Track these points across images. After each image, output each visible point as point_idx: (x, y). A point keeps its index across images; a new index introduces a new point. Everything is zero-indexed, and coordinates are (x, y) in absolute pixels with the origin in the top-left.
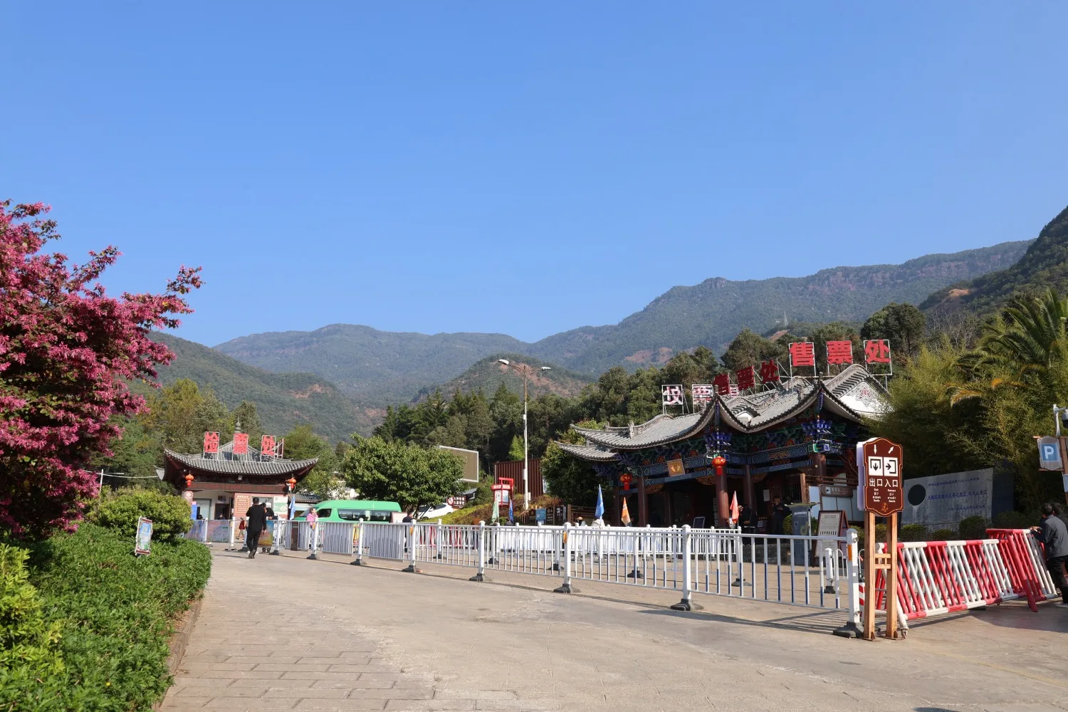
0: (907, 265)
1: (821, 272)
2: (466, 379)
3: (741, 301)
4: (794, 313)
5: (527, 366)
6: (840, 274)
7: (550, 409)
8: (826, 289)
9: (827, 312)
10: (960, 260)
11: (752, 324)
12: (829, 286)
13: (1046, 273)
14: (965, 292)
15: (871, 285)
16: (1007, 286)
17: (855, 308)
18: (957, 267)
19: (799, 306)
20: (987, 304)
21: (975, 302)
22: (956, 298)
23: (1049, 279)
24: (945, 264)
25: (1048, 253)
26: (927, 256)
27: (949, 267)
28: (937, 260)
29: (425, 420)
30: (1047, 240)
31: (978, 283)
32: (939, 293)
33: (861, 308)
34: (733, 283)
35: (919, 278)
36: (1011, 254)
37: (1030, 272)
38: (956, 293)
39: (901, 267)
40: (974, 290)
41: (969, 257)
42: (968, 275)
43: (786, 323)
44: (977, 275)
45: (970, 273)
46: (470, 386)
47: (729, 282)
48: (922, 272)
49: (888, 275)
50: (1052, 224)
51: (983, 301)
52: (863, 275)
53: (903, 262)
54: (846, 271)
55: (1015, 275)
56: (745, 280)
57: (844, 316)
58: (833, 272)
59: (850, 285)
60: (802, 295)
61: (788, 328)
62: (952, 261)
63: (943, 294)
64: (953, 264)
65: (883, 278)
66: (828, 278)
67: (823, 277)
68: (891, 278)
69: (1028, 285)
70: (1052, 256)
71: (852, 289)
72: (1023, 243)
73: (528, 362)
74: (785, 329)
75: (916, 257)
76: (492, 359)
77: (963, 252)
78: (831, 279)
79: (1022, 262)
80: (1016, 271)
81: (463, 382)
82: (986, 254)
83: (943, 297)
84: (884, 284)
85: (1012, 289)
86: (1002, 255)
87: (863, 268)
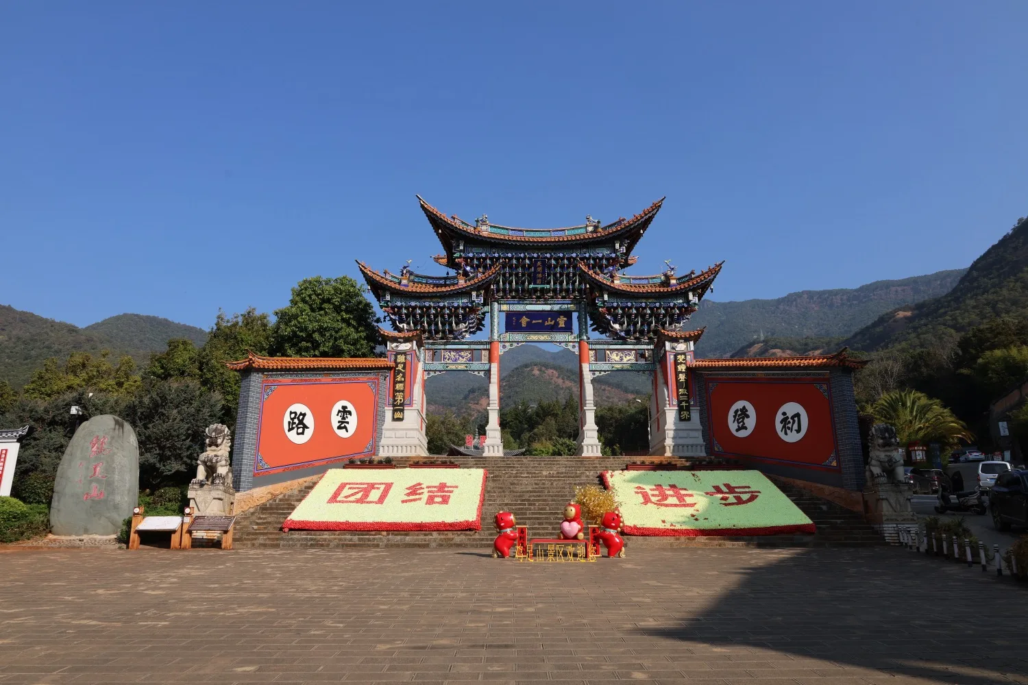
0: (862, 289)
1: (790, 295)
2: (507, 381)
3: (723, 318)
4: (768, 328)
5: (554, 372)
6: (805, 296)
7: (616, 415)
8: (794, 309)
9: (795, 328)
10: (905, 285)
11: (733, 337)
12: (796, 306)
13: (972, 302)
14: (909, 314)
15: (831, 306)
16: (942, 311)
17: (818, 324)
18: (903, 290)
19: (772, 323)
20: (926, 325)
21: (916, 323)
22: (902, 319)
23: (974, 307)
24: (894, 289)
25: (975, 284)
26: (878, 282)
27: (896, 291)
28: (886, 285)
29: (516, 419)
30: (975, 273)
31: (919, 307)
32: (887, 314)
33: (823, 324)
34: (718, 304)
35: (871, 300)
36: (949, 280)
37: (961, 299)
38: (901, 314)
39: (856, 290)
40: (916, 312)
41: (913, 283)
42: (912, 298)
43: (762, 339)
44: (920, 299)
45: (914, 296)
46: (510, 387)
47: (713, 303)
48: (874, 295)
49: (845, 297)
50: (979, 260)
51: (922, 322)
52: (824, 298)
53: (858, 287)
54: (811, 295)
55: (949, 302)
56: (727, 301)
57: (809, 331)
58: (799, 295)
59: (814, 306)
60: (773, 313)
61: (764, 341)
62: (899, 286)
63: (891, 315)
64: (899, 289)
65: (841, 299)
66: (795, 300)
67: (791, 299)
68: (848, 300)
69: (957, 312)
70: (978, 288)
71: (816, 309)
72: (958, 272)
73: (555, 368)
74: (761, 343)
75: (869, 283)
76: (526, 366)
77: (908, 279)
78: (798, 301)
79: (955, 290)
80: (949, 298)
81: (504, 384)
82: (927, 280)
83: (891, 318)
84: (843, 304)
85: (945, 313)
86: (941, 282)
87: (824, 292)
